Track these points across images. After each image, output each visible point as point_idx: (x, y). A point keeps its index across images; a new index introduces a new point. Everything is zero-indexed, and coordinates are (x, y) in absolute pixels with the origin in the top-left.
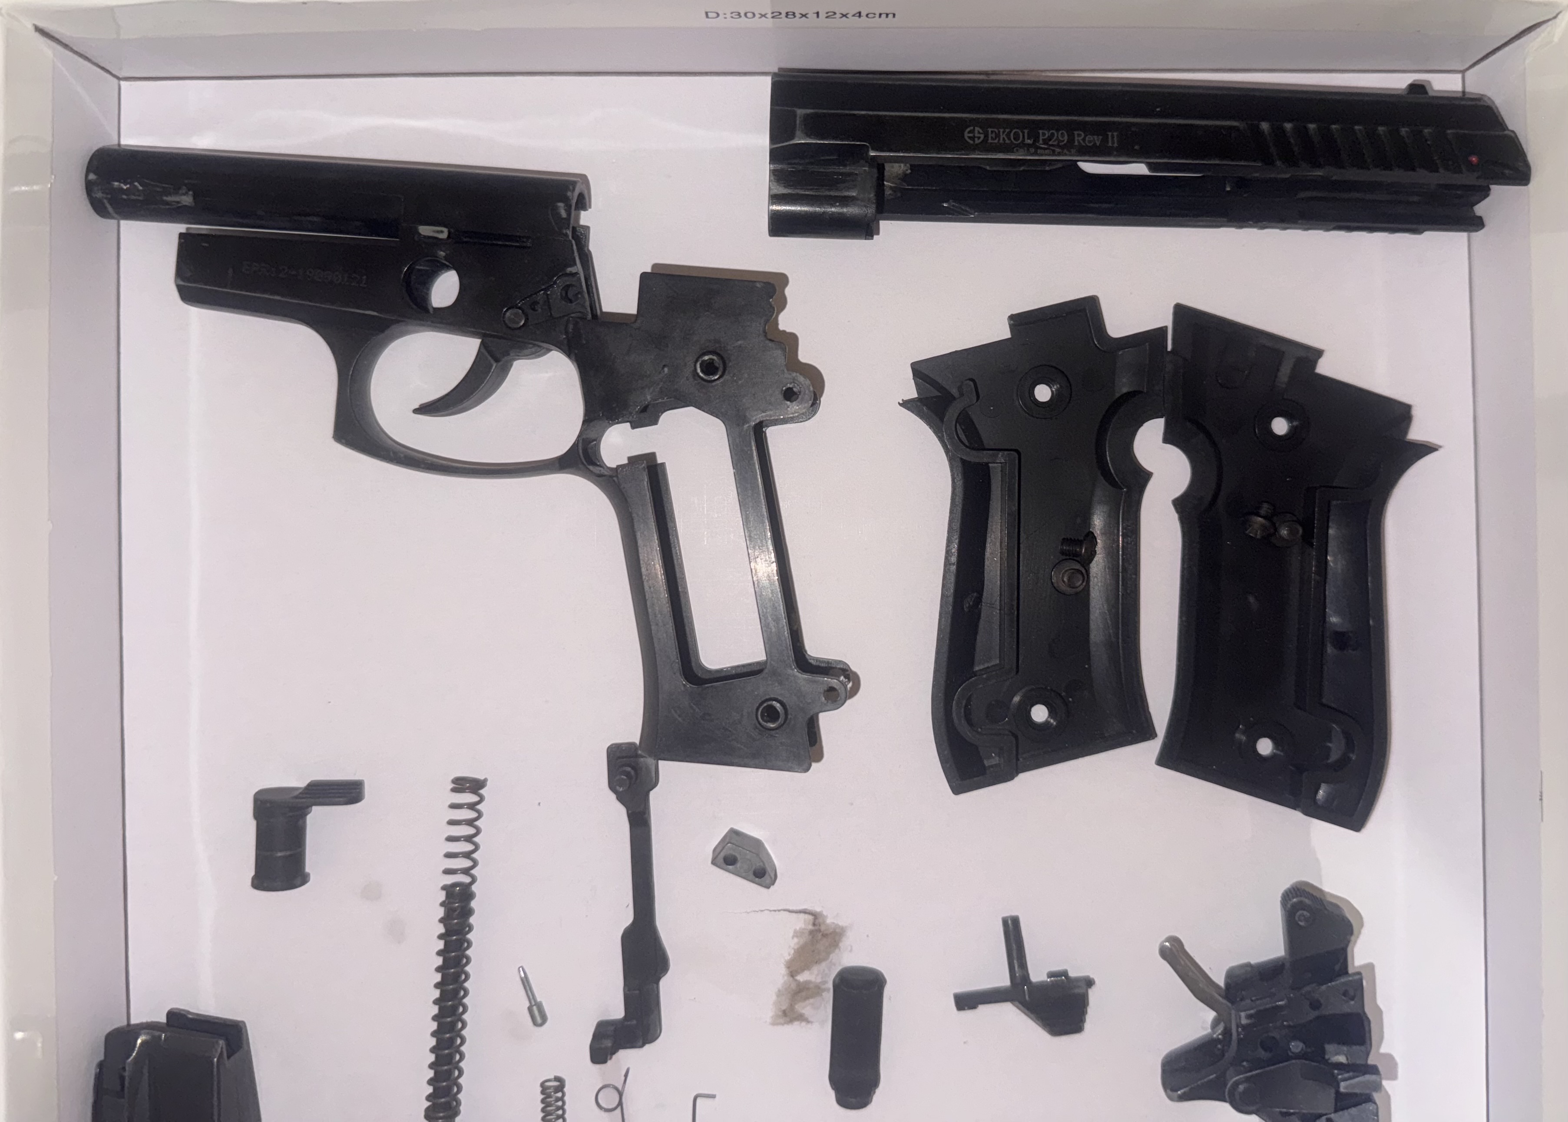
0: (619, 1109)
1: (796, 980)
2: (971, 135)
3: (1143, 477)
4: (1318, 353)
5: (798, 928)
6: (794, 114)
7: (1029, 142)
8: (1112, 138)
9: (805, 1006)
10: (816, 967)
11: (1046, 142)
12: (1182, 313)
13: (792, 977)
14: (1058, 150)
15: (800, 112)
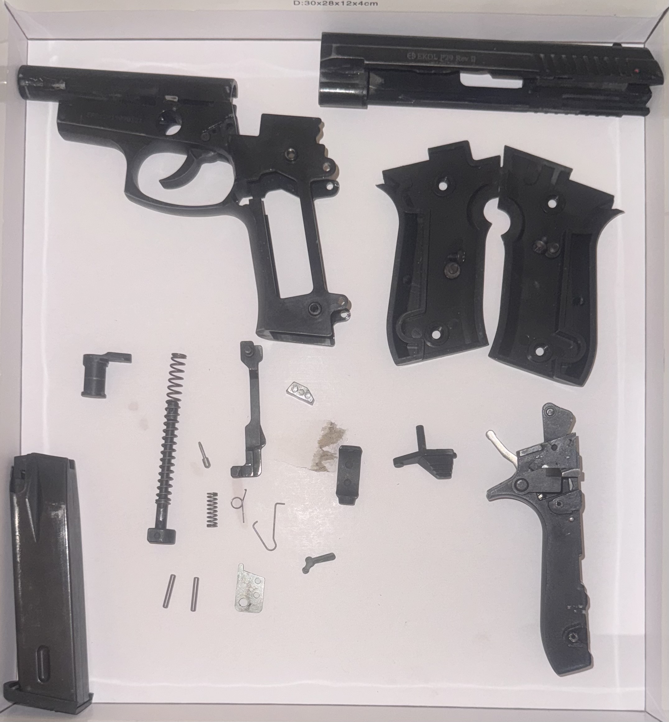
0: (242, 508)
1: (322, 450)
2: (410, 56)
3: (488, 225)
4: (570, 170)
5: (324, 427)
6: (332, 46)
7: (435, 59)
8: (473, 59)
9: (326, 463)
10: (331, 445)
11: (444, 59)
12: (508, 150)
13: (321, 448)
14: (448, 63)
15: (334, 45)
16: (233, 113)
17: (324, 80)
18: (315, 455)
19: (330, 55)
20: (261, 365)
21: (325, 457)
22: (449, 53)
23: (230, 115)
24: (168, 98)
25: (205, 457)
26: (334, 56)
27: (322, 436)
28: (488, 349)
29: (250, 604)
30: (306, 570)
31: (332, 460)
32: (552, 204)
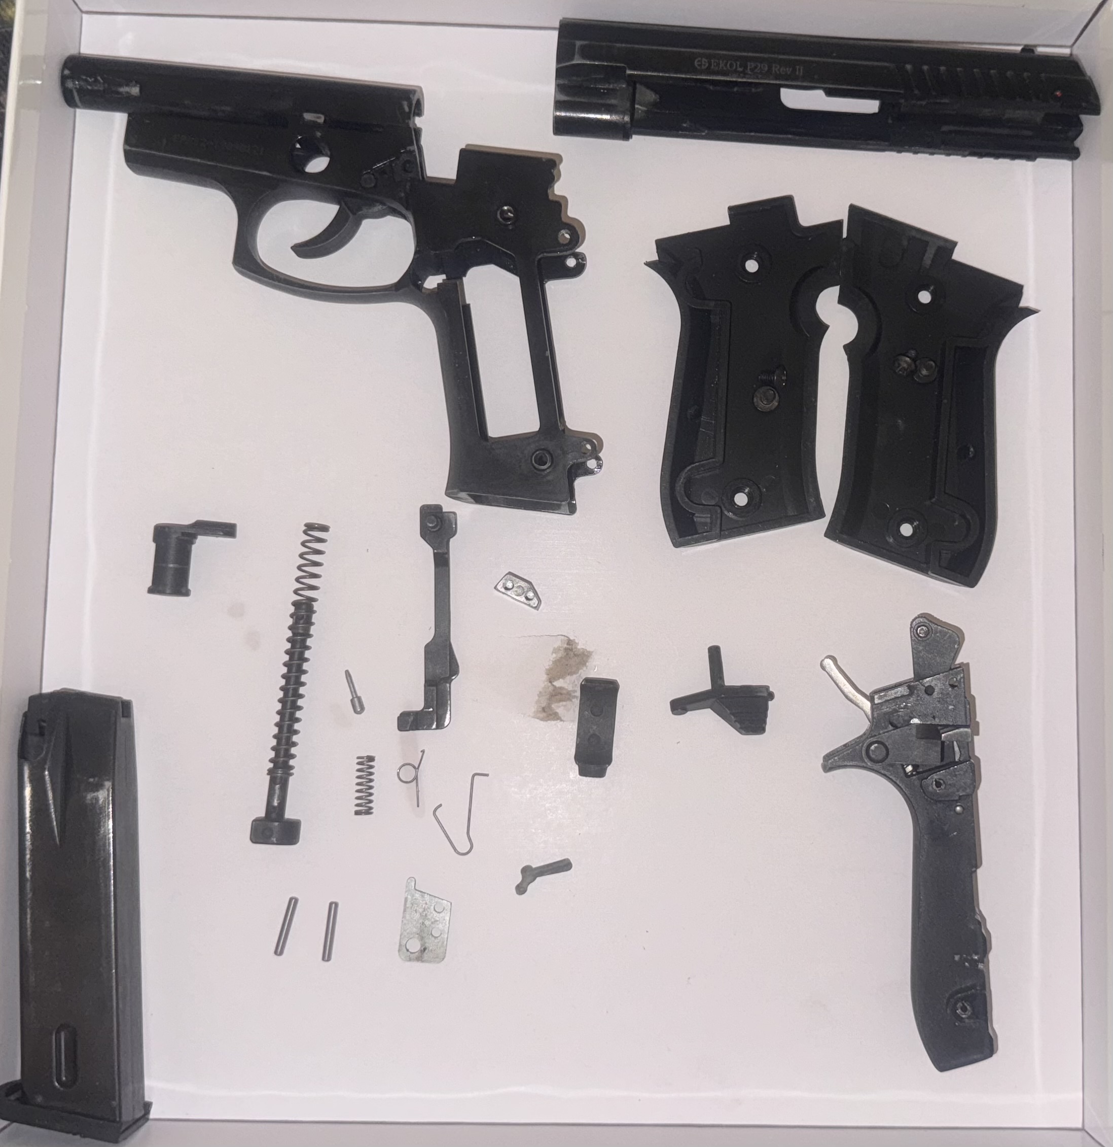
0: (415, 781)
1: (553, 685)
2: (700, 63)
3: (821, 329)
4: (954, 244)
5: (556, 646)
6: (575, 45)
7: (740, 69)
8: (799, 70)
9: (559, 707)
10: (568, 678)
11: (752, 70)
12: (855, 211)
13: (551, 682)
14: (760, 76)
15: (578, 43)
16: (413, 144)
17: (563, 98)
18: (540, 694)
19: (572, 60)
20: (455, 544)
21: (559, 697)
22: (762, 60)
23: (408, 148)
24: (308, 116)
25: (355, 696)
26: (577, 61)
27: (553, 661)
28: (823, 524)
29: (425, 949)
30: (521, 889)
31: (568, 703)
32: (925, 297)
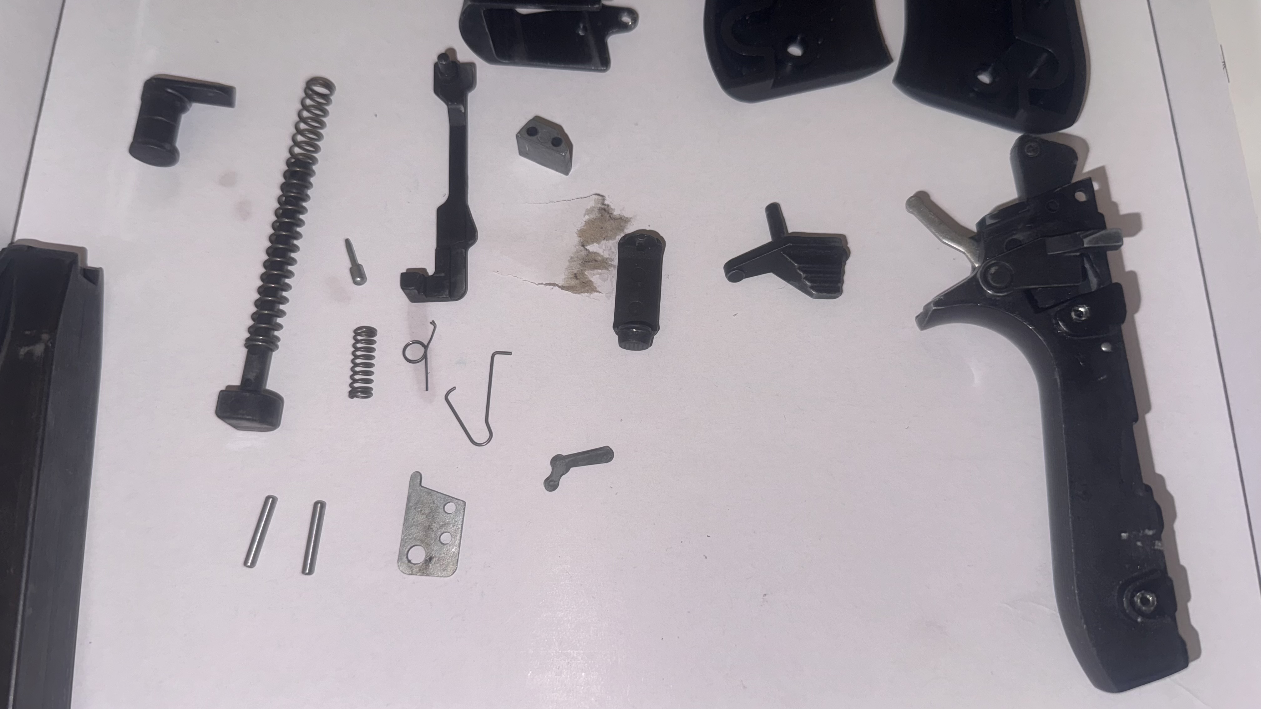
0: (424, 361)
1: (586, 250)
5: (589, 208)
9: (594, 274)
10: (604, 242)
13: (583, 246)
18: (571, 259)
21: (592, 264)
25: (354, 264)
27: (586, 222)
29: (431, 559)
30: (551, 484)
31: (604, 271)
